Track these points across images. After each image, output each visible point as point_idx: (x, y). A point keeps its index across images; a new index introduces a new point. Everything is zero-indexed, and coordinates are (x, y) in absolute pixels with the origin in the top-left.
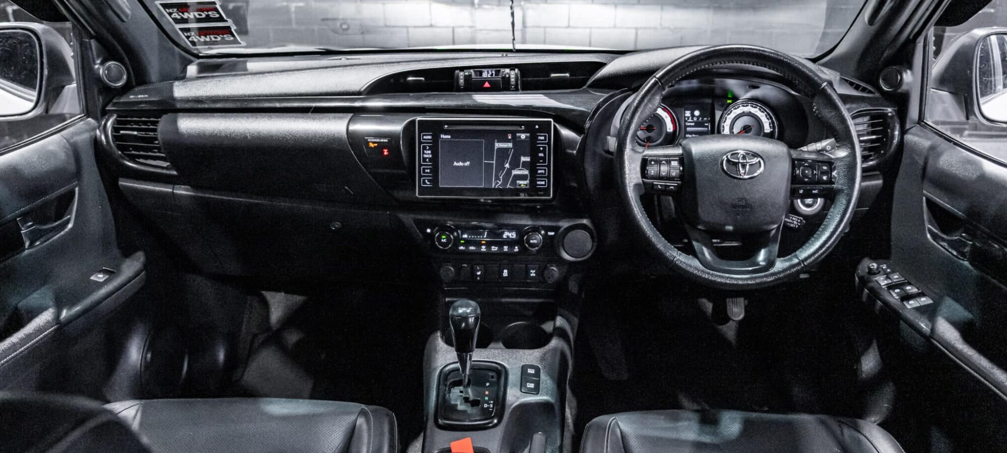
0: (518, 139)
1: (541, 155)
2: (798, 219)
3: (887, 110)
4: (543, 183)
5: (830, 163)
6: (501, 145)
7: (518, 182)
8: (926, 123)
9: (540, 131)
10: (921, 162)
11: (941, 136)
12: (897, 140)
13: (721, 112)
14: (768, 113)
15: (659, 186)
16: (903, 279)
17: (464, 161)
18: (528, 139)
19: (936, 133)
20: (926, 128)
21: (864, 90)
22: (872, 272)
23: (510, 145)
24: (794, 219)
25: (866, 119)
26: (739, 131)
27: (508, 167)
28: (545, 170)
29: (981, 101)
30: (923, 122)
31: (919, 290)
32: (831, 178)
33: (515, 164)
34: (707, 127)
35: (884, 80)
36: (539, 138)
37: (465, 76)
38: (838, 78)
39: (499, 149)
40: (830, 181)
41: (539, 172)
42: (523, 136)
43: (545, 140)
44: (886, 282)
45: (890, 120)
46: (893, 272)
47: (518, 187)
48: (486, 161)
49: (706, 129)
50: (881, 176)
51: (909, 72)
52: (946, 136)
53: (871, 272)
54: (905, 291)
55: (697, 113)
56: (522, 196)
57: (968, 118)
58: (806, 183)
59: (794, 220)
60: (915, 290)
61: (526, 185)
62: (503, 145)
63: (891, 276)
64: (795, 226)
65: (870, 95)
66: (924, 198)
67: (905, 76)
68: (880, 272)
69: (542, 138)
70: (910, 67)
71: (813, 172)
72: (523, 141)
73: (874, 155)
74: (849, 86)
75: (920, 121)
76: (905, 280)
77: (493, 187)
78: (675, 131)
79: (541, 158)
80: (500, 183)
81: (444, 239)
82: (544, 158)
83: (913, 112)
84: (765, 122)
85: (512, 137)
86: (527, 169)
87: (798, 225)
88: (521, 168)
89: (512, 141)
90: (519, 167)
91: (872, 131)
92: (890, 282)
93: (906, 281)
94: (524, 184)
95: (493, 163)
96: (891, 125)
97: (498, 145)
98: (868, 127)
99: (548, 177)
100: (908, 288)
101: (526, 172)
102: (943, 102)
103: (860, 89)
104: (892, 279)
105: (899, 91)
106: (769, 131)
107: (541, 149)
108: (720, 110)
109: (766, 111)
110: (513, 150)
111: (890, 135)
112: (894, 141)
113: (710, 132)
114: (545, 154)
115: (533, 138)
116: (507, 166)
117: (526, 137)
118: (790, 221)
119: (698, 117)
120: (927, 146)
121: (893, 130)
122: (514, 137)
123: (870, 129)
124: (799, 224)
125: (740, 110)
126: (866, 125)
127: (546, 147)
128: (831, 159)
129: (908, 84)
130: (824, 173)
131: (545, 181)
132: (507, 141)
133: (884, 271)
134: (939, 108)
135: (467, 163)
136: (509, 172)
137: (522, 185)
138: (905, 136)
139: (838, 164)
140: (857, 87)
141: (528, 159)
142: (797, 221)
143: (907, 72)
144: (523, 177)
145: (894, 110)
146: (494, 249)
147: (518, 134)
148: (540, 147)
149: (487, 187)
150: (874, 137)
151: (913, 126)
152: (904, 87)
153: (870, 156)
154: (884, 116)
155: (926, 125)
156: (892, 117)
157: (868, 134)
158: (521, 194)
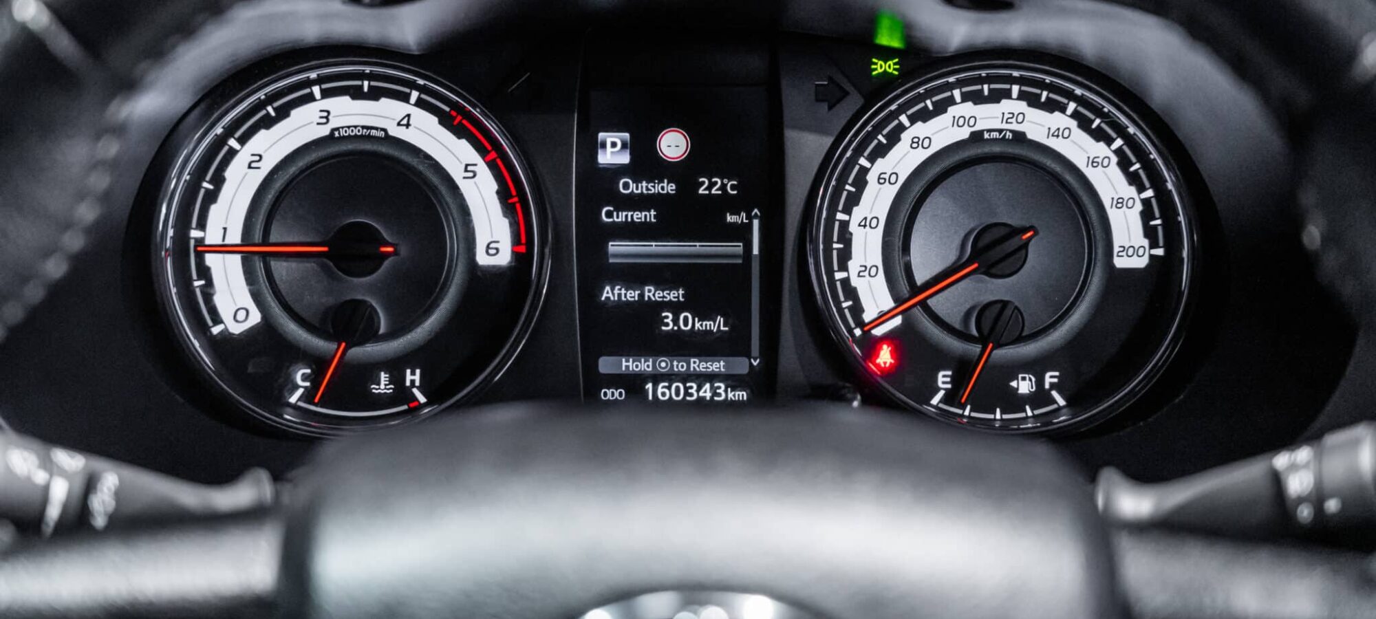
13: (828, 141)
14: (1130, 140)
26: (949, 257)
34: (741, 233)
49: (737, 248)
55: (673, 145)
78: (522, 258)
84: (1120, 203)
106: (1141, 262)
108: (820, 130)
109: (1121, 131)
119: (682, 172)
125: (956, 122)
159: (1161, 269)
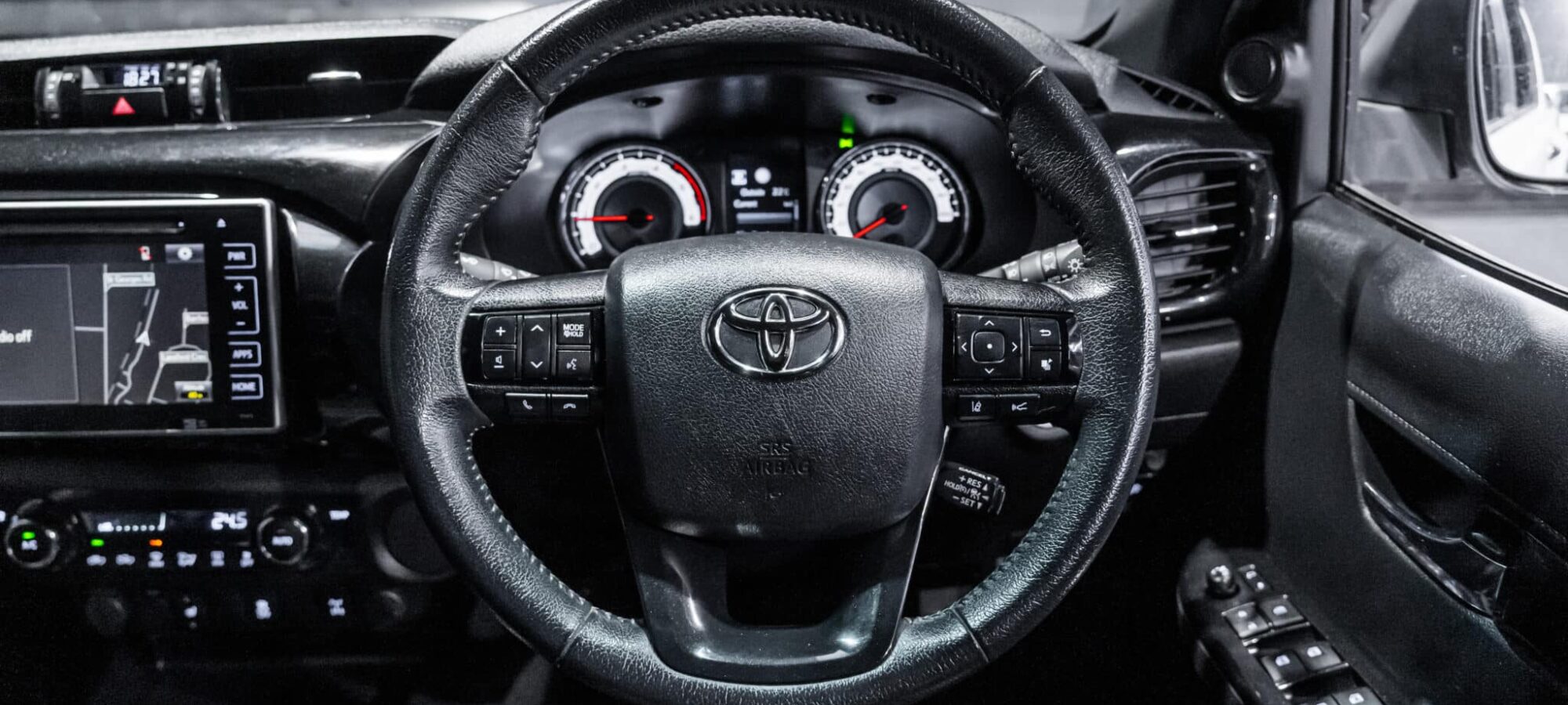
0: (170, 261)
1: (239, 305)
2: (984, 482)
3: (1245, 155)
4: (251, 386)
5: (1062, 317)
6: (122, 280)
7: (178, 384)
8: (1347, 189)
9: (230, 234)
10: (1339, 298)
11: (1389, 223)
12: (1272, 234)
14: (945, 172)
15: (525, 403)
16: (1300, 618)
17: (15, 331)
18: (201, 261)
19: (1375, 214)
20: (1348, 201)
21: (1183, 103)
22: (1219, 592)
23: (148, 279)
24: (970, 481)
25: (1194, 181)
26: (872, 220)
27: (148, 343)
28: (254, 349)
29: (1488, 127)
30: (1340, 185)
31: (1343, 660)
32: (1066, 362)
33: (167, 334)
34: (791, 210)
35: (1233, 74)
36: (231, 255)
37: (64, 85)
38: (1112, 70)
39: (114, 291)
40: (1065, 373)
41: (237, 354)
42: (185, 252)
43: (248, 261)
44: (1253, 627)
45: (1254, 185)
46: (1272, 592)
47: (179, 400)
48: (78, 328)
49: (787, 216)
50: (1236, 331)
51: (1299, 49)
52: (1403, 223)
53: (1217, 593)
54: (1303, 660)
55: (763, 175)
56: (191, 427)
57: (1453, 174)
58: (987, 381)
59: (969, 487)
60: (1331, 661)
61: (205, 394)
62: (127, 280)
63: (1266, 606)
64: (976, 505)
65: (1201, 118)
66: (1351, 402)
67: (1288, 62)
68: (1238, 590)
69: (240, 256)
70: (1303, 37)
71: (1009, 347)
72: (184, 265)
73: (1218, 275)
74: (1143, 93)
75: (1333, 185)
76: (1305, 620)
77: (106, 401)
78: (704, 221)
79: (240, 315)
80: (126, 389)
81: (28, 540)
82: (248, 316)
83: (1315, 160)
84: (941, 195)
85: (152, 255)
86: (203, 349)
87: (981, 500)
88: (184, 345)
89: (152, 266)
90: (179, 342)
91: (1212, 212)
92: (1264, 626)
93: (1308, 624)
94: (198, 392)
95: (101, 334)
96: (1257, 196)
97: (112, 280)
98: (1201, 200)
99: (265, 370)
100: (1314, 652)
101: (201, 357)
102: (1388, 133)
103: (1174, 100)
104: (1269, 614)
105: (1276, 101)
106: (949, 219)
107: (239, 287)
108: (821, 167)
109: (941, 167)
110: (157, 292)
111: (1254, 222)
112: (1267, 238)
113: (796, 226)
114: (251, 304)
115: (214, 258)
116: (144, 339)
117: (195, 254)
118: (960, 488)
119: (768, 187)
120: (1353, 253)
121: (1263, 209)
122: (159, 256)
123: (1206, 208)
124: (986, 498)
125: (875, 164)
126: (1193, 197)
127: (251, 282)
128: (1067, 303)
129: (1298, 84)
130: (1043, 349)
131: (256, 380)
132: (136, 265)
133: (1251, 585)
134: (1380, 148)
135: (25, 336)
136: (151, 355)
137: (192, 396)
138: (1296, 224)
139: (1086, 317)
140: (1165, 97)
141: (201, 318)
142: (980, 490)
143: (1293, 51)
144: (192, 372)
145: (1265, 156)
146: (186, 560)
147: (169, 247)
148: (235, 282)
149: (87, 401)
150: (1214, 228)
151: (1316, 195)
152: (1286, 94)
153: (1206, 279)
154: (1239, 171)
155: (1347, 194)
156: (1258, 175)
157: (1202, 221)
158: (186, 421)
159: (958, 221)
